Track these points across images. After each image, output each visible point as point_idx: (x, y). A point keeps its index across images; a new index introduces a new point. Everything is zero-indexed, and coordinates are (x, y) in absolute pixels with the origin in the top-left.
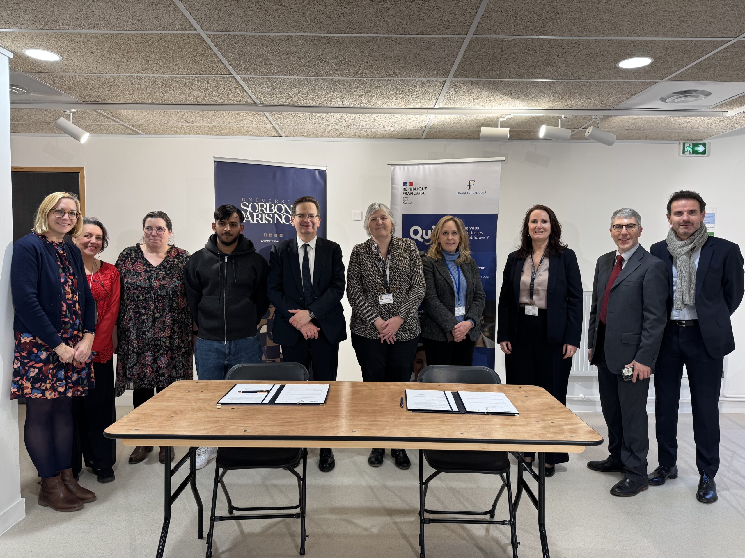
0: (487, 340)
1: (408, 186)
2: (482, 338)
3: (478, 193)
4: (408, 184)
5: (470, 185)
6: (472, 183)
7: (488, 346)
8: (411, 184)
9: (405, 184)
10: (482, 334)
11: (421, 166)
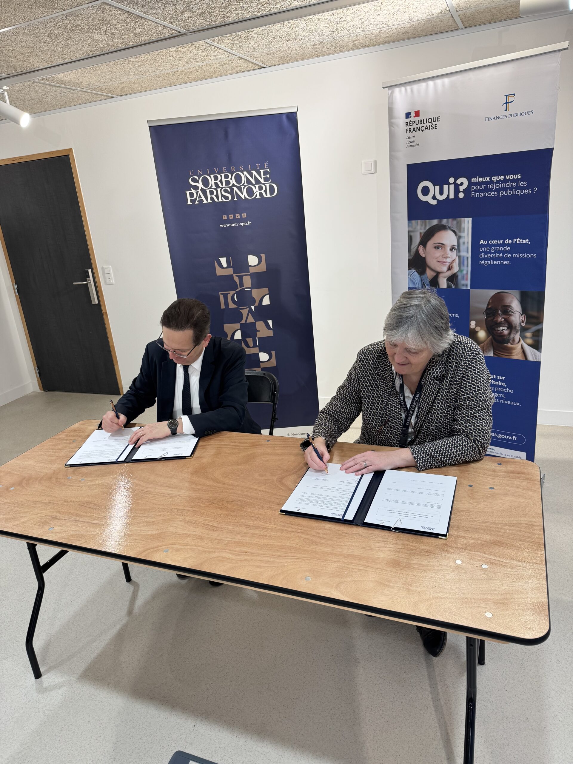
0: (529, 351)
1: (412, 119)
2: (522, 348)
3: (521, 114)
4: (413, 114)
5: (507, 103)
6: (511, 99)
7: (530, 358)
8: (417, 114)
9: (408, 115)
10: (522, 341)
11: (431, 83)
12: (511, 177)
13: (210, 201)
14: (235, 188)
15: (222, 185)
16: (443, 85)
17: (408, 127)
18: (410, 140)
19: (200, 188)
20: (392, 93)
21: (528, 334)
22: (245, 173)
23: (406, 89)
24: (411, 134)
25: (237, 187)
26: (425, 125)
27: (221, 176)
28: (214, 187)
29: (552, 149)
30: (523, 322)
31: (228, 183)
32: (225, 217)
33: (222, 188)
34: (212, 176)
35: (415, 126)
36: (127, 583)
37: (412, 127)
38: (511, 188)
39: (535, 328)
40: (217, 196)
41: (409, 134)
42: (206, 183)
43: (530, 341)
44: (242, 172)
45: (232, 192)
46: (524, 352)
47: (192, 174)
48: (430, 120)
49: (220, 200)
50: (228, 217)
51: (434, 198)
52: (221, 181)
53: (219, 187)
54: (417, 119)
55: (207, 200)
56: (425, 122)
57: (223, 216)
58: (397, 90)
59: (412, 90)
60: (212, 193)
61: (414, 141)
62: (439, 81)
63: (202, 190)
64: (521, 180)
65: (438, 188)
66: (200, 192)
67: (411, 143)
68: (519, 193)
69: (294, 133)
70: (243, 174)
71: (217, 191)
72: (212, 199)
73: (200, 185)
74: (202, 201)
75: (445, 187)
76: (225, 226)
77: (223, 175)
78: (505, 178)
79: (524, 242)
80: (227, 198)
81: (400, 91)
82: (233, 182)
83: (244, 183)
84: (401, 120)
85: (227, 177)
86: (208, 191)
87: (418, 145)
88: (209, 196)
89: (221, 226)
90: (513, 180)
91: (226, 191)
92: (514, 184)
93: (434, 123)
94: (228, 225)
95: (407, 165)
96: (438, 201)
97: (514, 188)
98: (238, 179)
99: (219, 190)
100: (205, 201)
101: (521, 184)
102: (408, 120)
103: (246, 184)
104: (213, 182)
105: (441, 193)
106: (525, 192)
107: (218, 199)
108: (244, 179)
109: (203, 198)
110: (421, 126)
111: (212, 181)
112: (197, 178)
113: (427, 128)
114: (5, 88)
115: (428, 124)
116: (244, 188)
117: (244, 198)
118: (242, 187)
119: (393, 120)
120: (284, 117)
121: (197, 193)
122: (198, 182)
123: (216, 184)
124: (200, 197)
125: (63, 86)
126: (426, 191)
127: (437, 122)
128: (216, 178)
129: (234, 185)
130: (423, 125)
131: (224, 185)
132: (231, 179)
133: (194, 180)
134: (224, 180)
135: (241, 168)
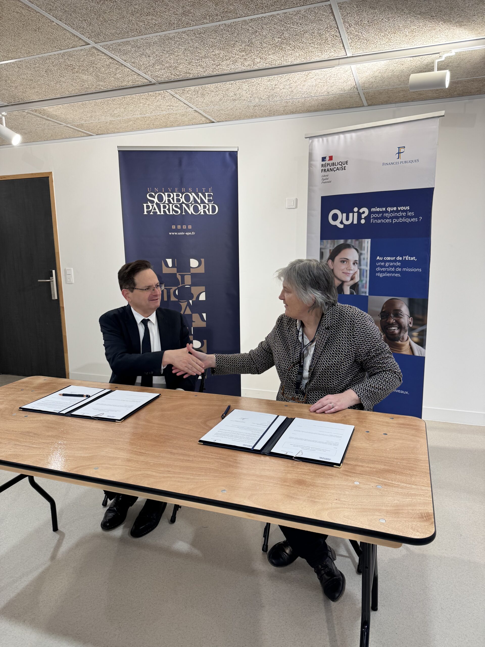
0: (416, 347)
1: (327, 162)
2: (410, 345)
3: (410, 162)
4: (327, 158)
5: (399, 153)
6: (402, 150)
7: (417, 354)
8: (331, 158)
9: (324, 159)
10: (410, 339)
11: (342, 136)
12: (402, 208)
13: (162, 213)
14: (184, 205)
15: (174, 202)
16: (351, 138)
17: (323, 168)
18: (324, 178)
19: (155, 203)
20: (312, 142)
21: (415, 334)
22: (193, 194)
23: (323, 140)
24: (326, 174)
25: (186, 204)
26: (336, 167)
27: (173, 195)
28: (167, 202)
29: (433, 188)
30: (410, 323)
31: (178, 200)
32: (174, 227)
33: (173, 204)
34: (166, 194)
35: (329, 167)
36: (54, 532)
37: (326, 168)
38: (402, 217)
39: (420, 329)
40: (169, 210)
41: (324, 173)
42: (160, 198)
43: (416, 339)
44: (190, 193)
45: (181, 208)
46: (411, 348)
47: (150, 190)
48: (340, 163)
49: (171, 213)
50: (176, 227)
51: (341, 223)
52: (173, 199)
53: (171, 203)
54: (331, 162)
55: (160, 212)
56: (337, 164)
57: (173, 226)
58: (316, 140)
59: (327, 141)
60: (165, 207)
61: (327, 179)
62: (348, 135)
63: (157, 204)
64: (410, 211)
65: (345, 215)
66: (155, 206)
67: (325, 180)
68: (408, 220)
69: (234, 167)
70: (192, 195)
71: (169, 206)
72: (164, 211)
73: (156, 200)
74: (156, 212)
75: (351, 215)
76: (173, 234)
77: (175, 194)
78: (397, 209)
79: (412, 259)
80: (177, 212)
81: (319, 141)
82: (183, 200)
83: (192, 202)
84: (318, 163)
85: (178, 195)
86: (162, 205)
87: (330, 182)
88: (162, 209)
89: (170, 234)
90: (404, 211)
91: (176, 206)
92: (404, 214)
93: (343, 166)
94: (176, 234)
95: (321, 197)
96: (345, 225)
97: (404, 217)
98: (187, 198)
99: (171, 205)
100: (159, 213)
101: (409, 214)
102: (324, 163)
103: (193, 203)
104: (167, 198)
105: (347, 219)
106: (413, 220)
107: (169, 212)
108: (192, 198)
109: (157, 210)
110: (333, 167)
111: (165, 198)
112: (153, 194)
113: (338, 169)
114: (4, 113)
115: (339, 166)
116: (191, 206)
117: (190, 213)
118: (190, 205)
119: (312, 162)
120: (227, 154)
121: (153, 206)
122: (154, 197)
123: (169, 201)
124: (155, 209)
125: (52, 119)
126: (335, 217)
127: (345, 165)
128: (169, 196)
129: (183, 203)
130: (335, 166)
131: (175, 202)
132: (182, 198)
133: (151, 196)
134: (175, 198)
135: (190, 190)
